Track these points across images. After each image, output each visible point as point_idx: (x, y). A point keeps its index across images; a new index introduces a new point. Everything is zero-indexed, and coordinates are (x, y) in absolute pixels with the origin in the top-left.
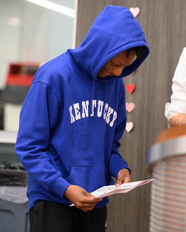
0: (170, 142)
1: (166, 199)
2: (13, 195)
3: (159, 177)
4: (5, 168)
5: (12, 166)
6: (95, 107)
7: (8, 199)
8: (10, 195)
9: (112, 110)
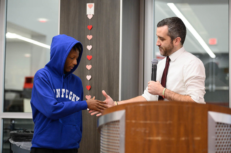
0: (109, 114)
1: (108, 145)
2: (28, 146)
3: (104, 134)
4: (23, 132)
5: (27, 131)
6: (64, 92)
7: (25, 148)
8: (26, 146)
9: (75, 96)
